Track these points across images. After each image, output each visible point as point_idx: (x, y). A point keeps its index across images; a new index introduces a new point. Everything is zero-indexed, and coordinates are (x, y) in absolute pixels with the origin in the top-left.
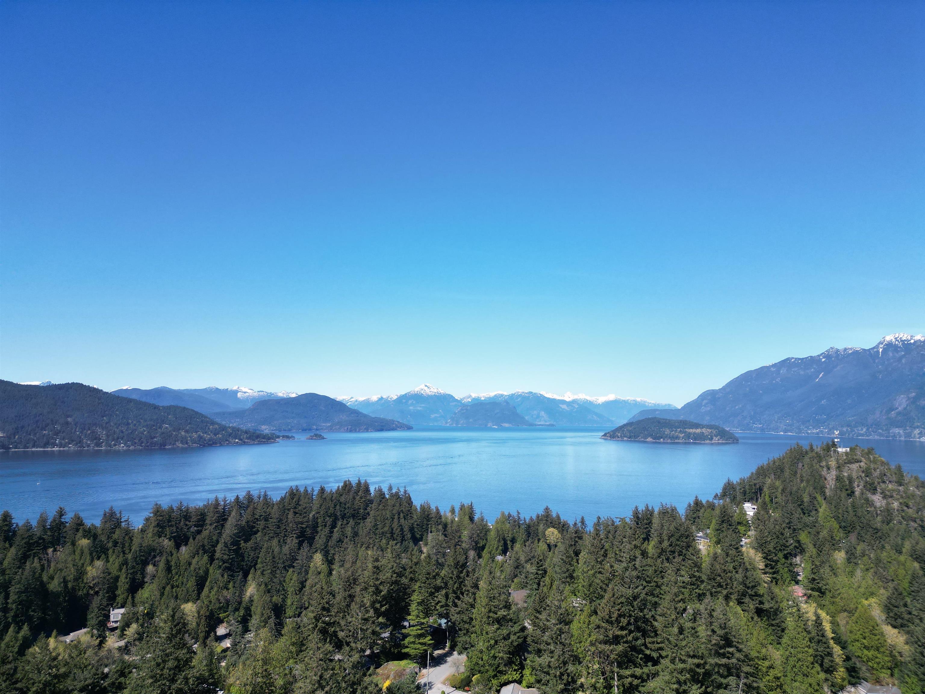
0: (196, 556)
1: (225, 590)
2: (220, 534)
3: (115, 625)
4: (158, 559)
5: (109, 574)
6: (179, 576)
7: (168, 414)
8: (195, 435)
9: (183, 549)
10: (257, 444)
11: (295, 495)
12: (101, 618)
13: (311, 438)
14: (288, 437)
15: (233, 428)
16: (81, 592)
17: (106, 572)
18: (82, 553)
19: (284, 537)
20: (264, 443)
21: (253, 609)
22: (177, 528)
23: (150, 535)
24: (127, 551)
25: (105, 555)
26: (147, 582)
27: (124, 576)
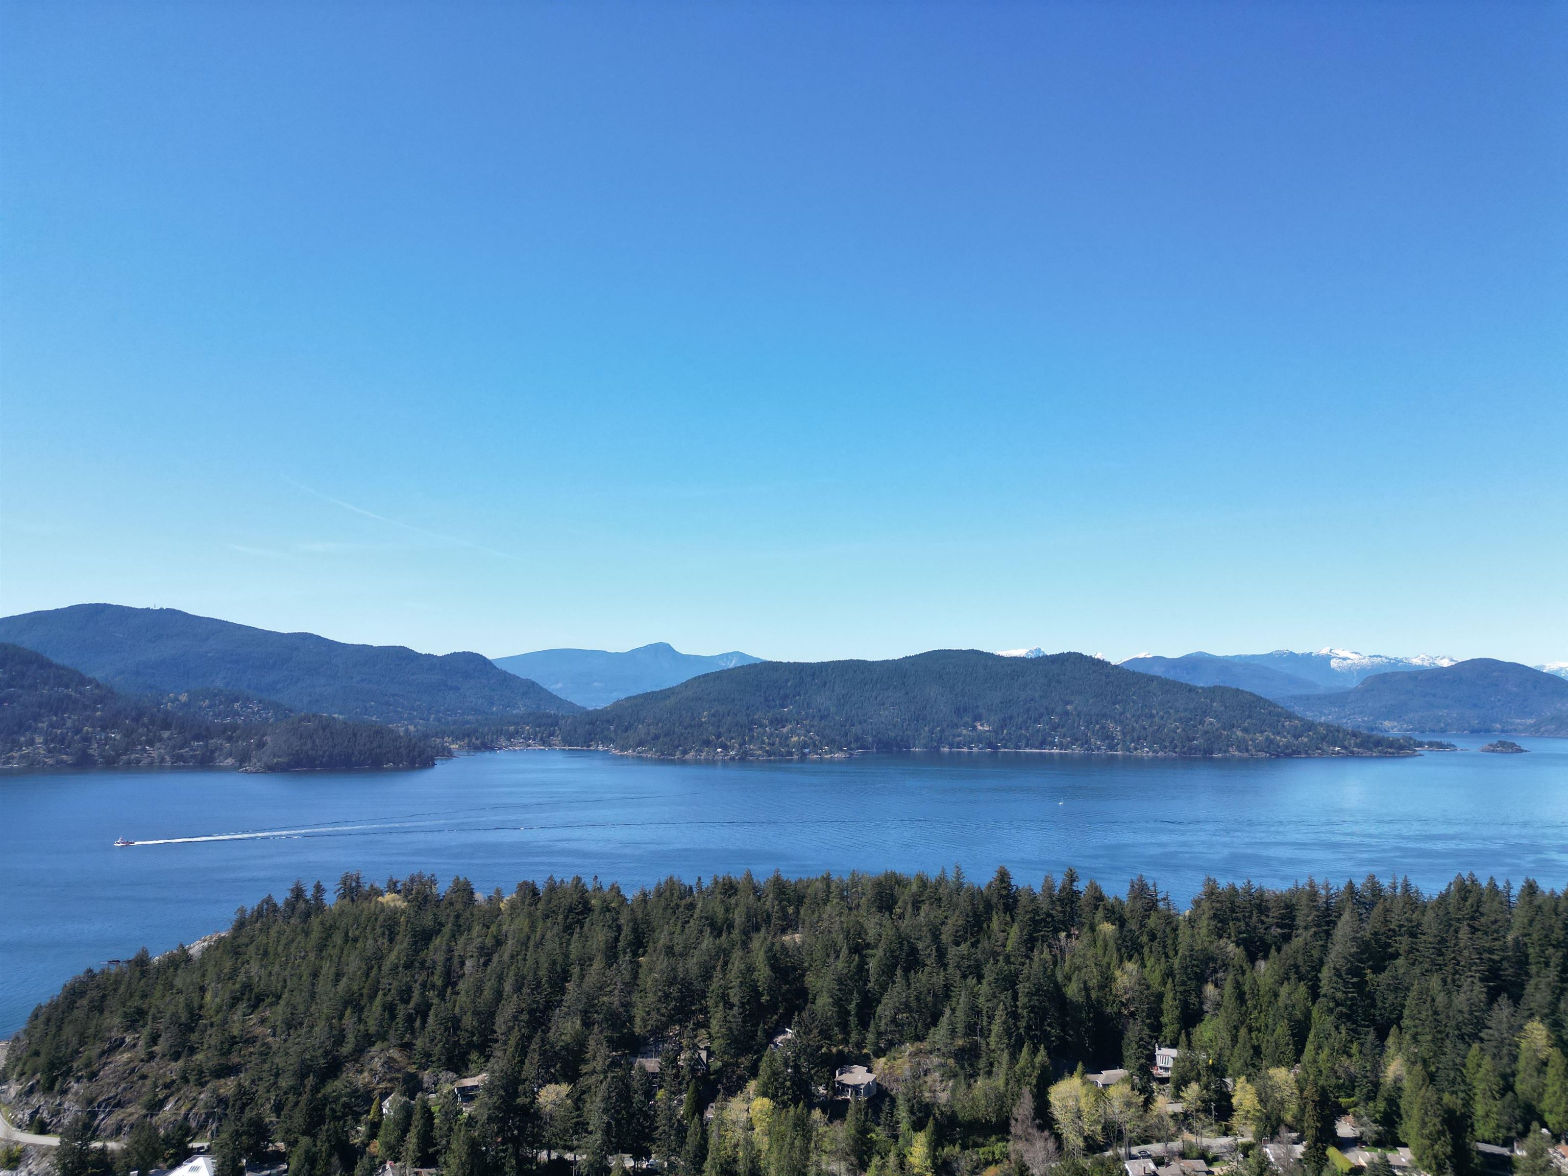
0: (1286, 983)
1: (1345, 1056)
2: (1325, 949)
3: (1165, 1074)
4: (1220, 975)
5: (1148, 987)
6: (1260, 1013)
7: (1212, 701)
8: (1260, 738)
9: (1262, 965)
10: (1377, 757)
11: (1470, 891)
12: (1143, 1061)
13: (1493, 749)
14: (1440, 746)
15: (1328, 726)
16: (1109, 1007)
17: (1143, 985)
18: (1106, 946)
19: (1454, 974)
20: (1392, 756)
21: (1403, 1103)
22: (1247, 925)
23: (1204, 931)
24: (1171, 953)
25: (1139, 954)
26: (1207, 1012)
27: (1171, 995)
